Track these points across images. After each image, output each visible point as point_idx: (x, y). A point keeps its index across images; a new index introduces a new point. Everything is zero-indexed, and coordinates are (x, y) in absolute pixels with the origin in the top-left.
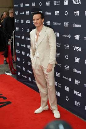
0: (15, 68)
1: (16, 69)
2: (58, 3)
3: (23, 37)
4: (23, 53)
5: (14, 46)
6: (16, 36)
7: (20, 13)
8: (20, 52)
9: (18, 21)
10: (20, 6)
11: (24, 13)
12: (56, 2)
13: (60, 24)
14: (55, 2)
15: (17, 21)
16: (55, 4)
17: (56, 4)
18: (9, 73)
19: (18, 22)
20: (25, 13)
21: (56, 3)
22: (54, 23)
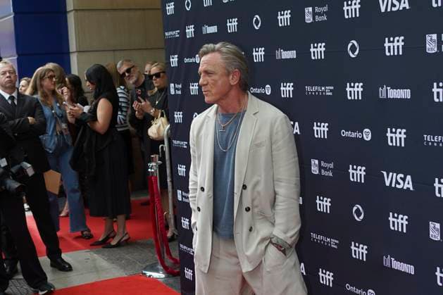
0: (175, 254)
1: (178, 259)
2: (320, 14)
5: (169, 180)
6: (175, 142)
7: (186, 60)
9: (178, 89)
10: (183, 33)
11: (198, 59)
12: (314, 10)
13: (331, 91)
14: (310, 9)
15: (175, 89)
16: (309, 18)
17: (314, 18)
18: (157, 271)
19: (180, 92)
21: (314, 14)
22: (308, 88)
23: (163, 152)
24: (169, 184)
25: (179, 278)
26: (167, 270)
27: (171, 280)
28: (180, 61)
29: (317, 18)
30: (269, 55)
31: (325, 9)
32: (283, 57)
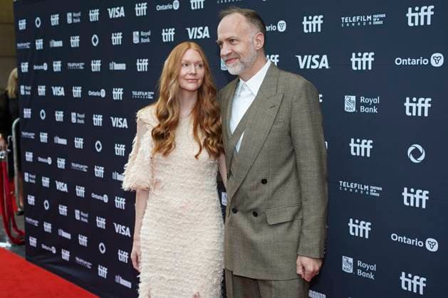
0: (21, 227)
1: (23, 230)
2: (144, 37)
3: (44, 137)
4: (46, 182)
6: (24, 134)
7: (36, 67)
8: (35, 179)
9: (28, 91)
10: (33, 45)
11: (45, 67)
12: (140, 34)
13: (152, 95)
14: (137, 33)
15: (25, 90)
16: (136, 40)
17: (140, 40)
18: (4, 241)
19: (29, 93)
20: (51, 67)
21: (140, 37)
22: (134, 93)
23: (11, 142)
24: (16, 168)
25: (24, 246)
26: (13, 240)
27: (17, 248)
28: (30, 68)
29: (143, 40)
30: (105, 66)
31: (149, 33)
32: (115, 69)
